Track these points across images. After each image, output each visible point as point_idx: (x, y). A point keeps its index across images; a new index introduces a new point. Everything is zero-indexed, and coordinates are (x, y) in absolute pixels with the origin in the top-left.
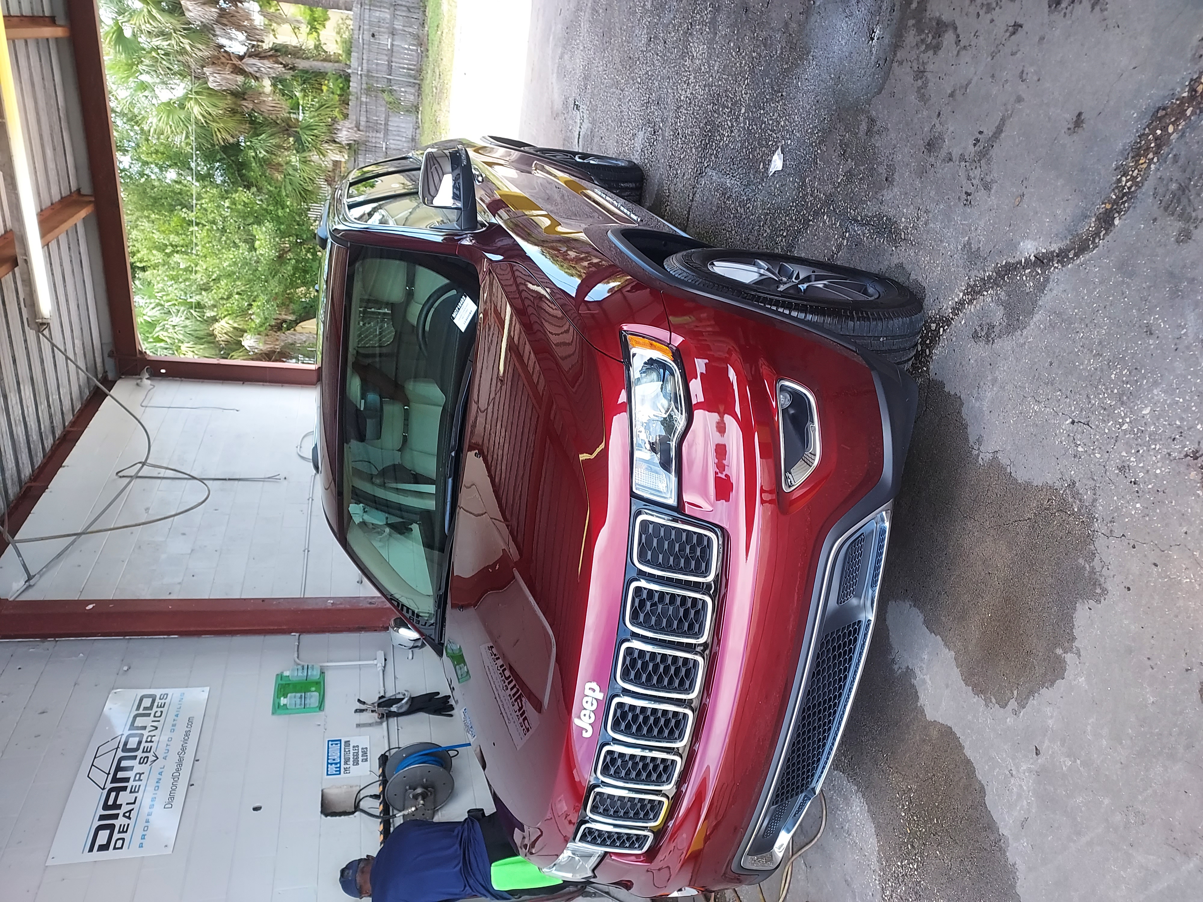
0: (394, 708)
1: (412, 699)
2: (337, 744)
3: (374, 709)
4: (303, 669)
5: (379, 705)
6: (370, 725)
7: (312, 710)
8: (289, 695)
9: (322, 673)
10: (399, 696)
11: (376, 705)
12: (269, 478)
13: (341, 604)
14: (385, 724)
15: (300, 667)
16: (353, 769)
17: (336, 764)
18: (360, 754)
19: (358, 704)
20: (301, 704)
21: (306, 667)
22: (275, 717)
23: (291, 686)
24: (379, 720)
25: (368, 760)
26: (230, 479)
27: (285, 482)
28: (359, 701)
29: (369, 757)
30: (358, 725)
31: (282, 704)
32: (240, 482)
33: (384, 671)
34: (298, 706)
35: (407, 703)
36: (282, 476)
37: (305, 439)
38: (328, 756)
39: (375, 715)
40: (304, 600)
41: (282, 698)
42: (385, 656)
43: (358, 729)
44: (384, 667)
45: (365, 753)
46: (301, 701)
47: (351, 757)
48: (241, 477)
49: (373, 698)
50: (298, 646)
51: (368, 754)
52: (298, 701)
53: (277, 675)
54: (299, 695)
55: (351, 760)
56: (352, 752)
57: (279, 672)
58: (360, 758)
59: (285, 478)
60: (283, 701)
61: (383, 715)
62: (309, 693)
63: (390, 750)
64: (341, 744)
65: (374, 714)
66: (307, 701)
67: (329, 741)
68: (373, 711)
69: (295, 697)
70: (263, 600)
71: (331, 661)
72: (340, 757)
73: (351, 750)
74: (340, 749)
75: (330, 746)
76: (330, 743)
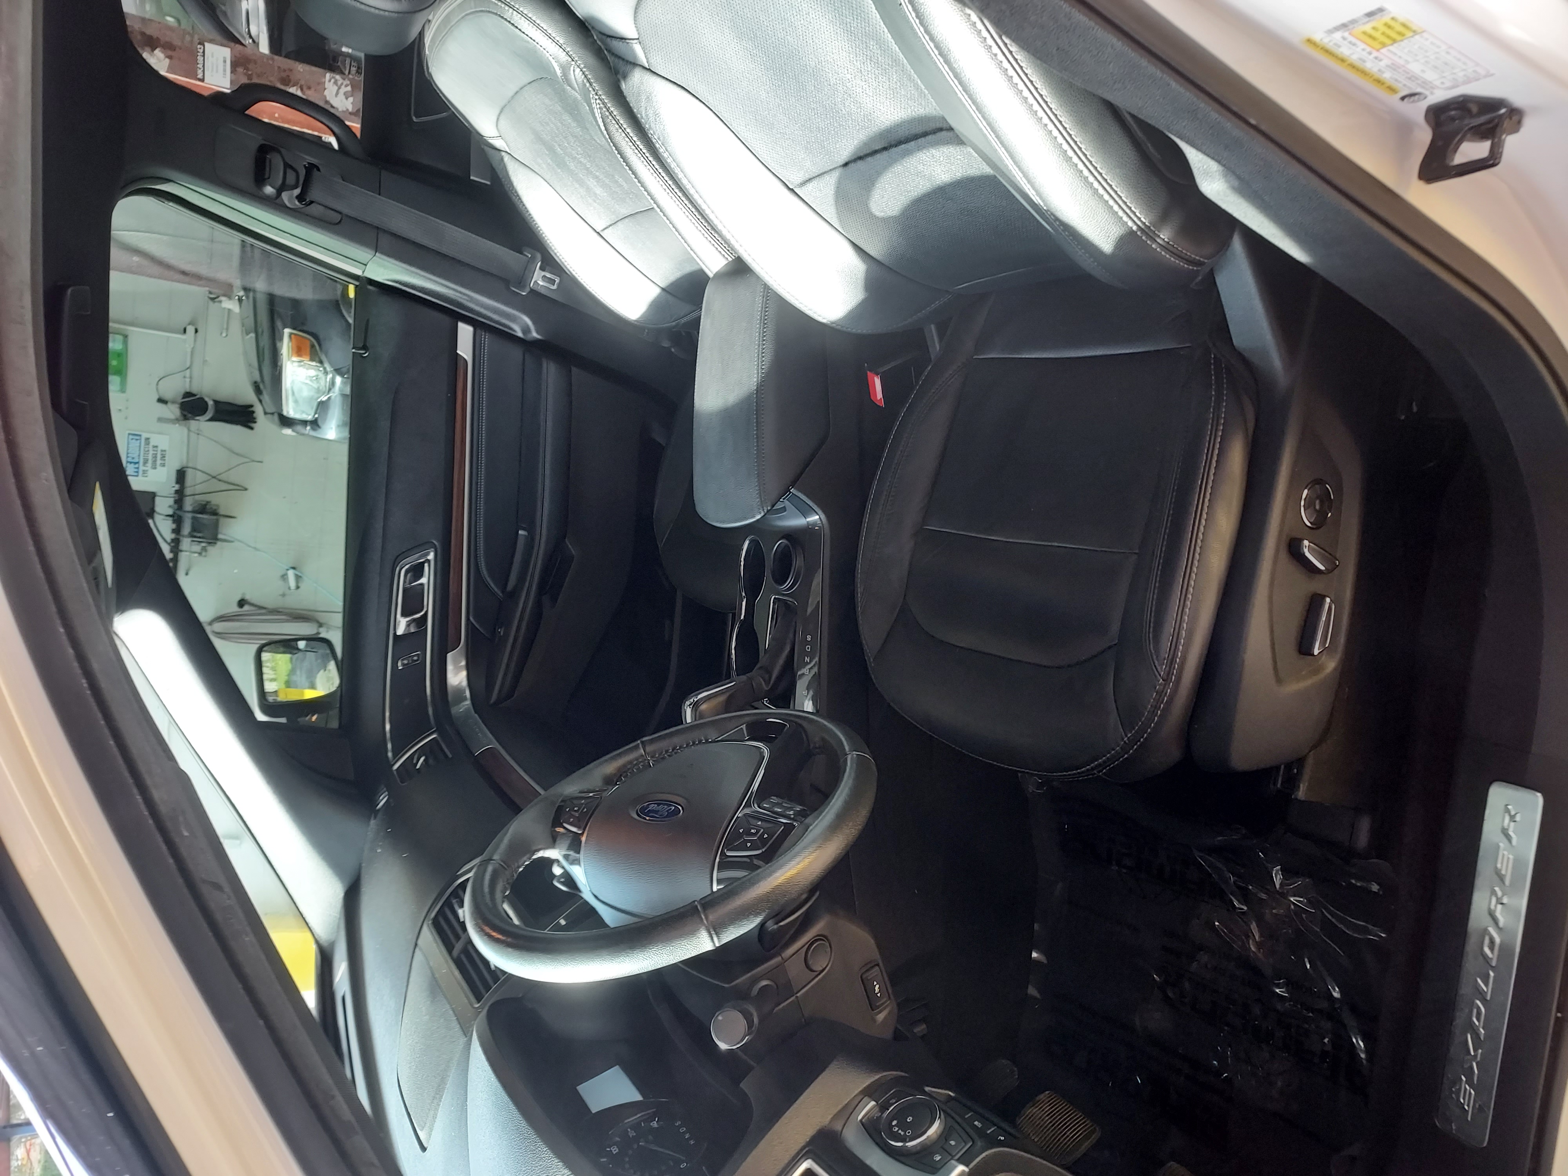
2: (137, 440)
6: (171, 422)
9: (125, 342)
16: (151, 472)
17: (136, 463)
18: (159, 456)
24: (181, 419)
25: (166, 464)
28: (161, 399)
29: (167, 462)
30: (160, 418)
33: (192, 352)
38: (128, 453)
43: (159, 425)
45: (163, 457)
47: (150, 457)
49: (176, 394)
51: (166, 458)
55: (150, 462)
56: (151, 452)
58: (159, 462)
64: (140, 439)
67: (129, 434)
71: (136, 325)
72: (139, 456)
73: (151, 449)
74: (140, 446)
75: (130, 440)
76: (131, 437)
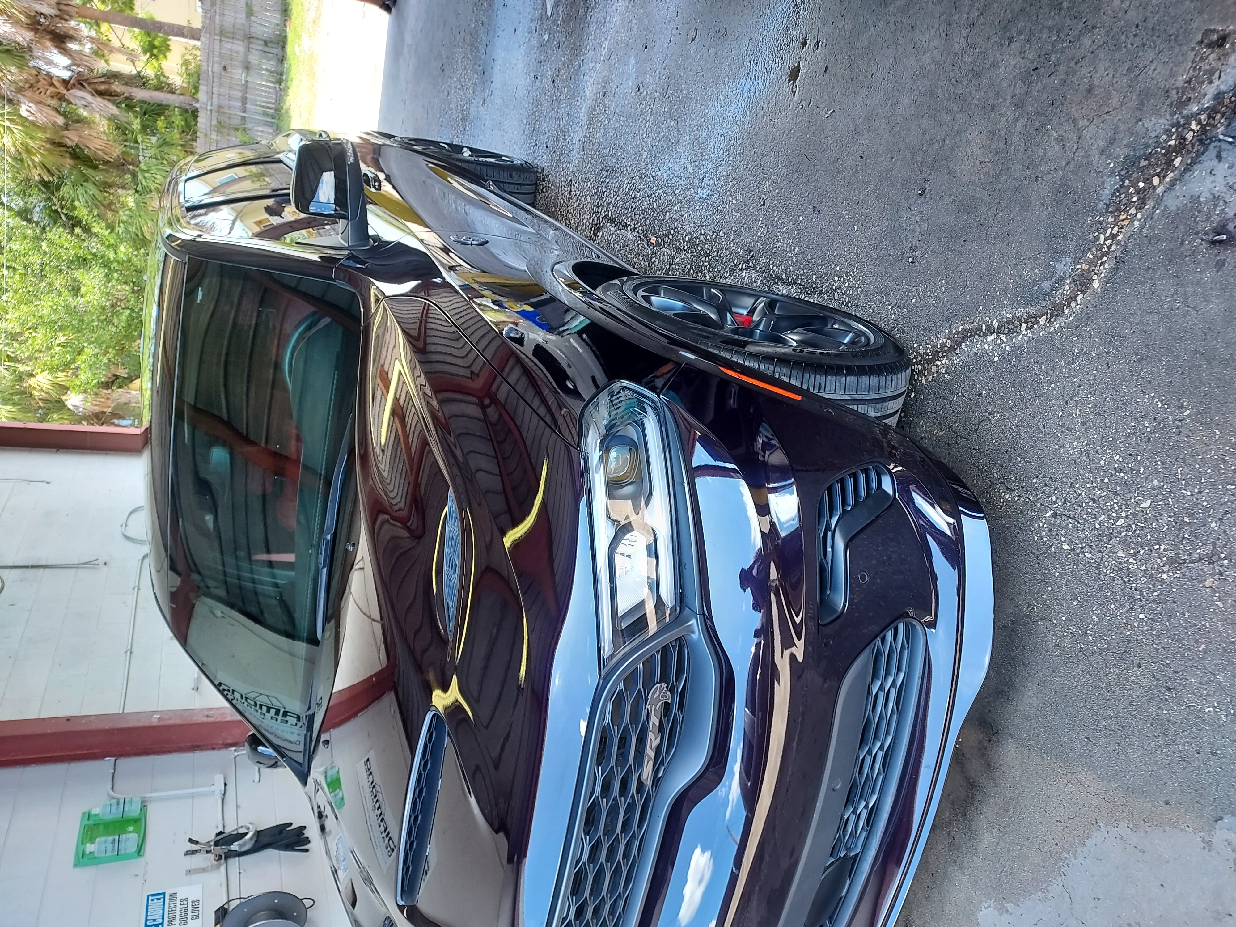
0: (235, 847)
1: (258, 833)
2: (159, 899)
3: (209, 849)
4: (118, 804)
5: (217, 844)
6: (204, 870)
7: (129, 857)
8: (98, 840)
9: (144, 806)
10: (242, 831)
11: (212, 843)
12: (84, 564)
13: (170, 719)
14: (223, 868)
15: (114, 802)
17: (157, 925)
18: (190, 909)
19: (189, 844)
20: (113, 850)
21: (122, 801)
22: (78, 870)
23: (101, 827)
24: (216, 863)
25: (200, 916)
26: (33, 567)
27: (105, 569)
28: (191, 840)
29: (200, 912)
30: (189, 872)
31: (87, 852)
32: (47, 571)
33: (223, 800)
34: (109, 854)
35: (251, 839)
36: (101, 561)
37: (133, 516)
38: (147, 916)
39: (211, 856)
40: (122, 716)
41: (88, 845)
42: (225, 779)
43: (189, 877)
44: (224, 794)
45: (196, 908)
46: (114, 847)
47: (178, 913)
48: (49, 563)
49: (208, 835)
50: (114, 774)
51: (200, 909)
52: (110, 846)
53: (83, 813)
54: (110, 839)
55: (178, 918)
56: (179, 907)
57: (86, 810)
58: (189, 917)
59: (105, 564)
60: (90, 848)
61: (221, 856)
62: (124, 836)
63: (229, 901)
64: (164, 898)
65: (209, 855)
66: (122, 846)
67: (148, 896)
68: (208, 852)
69: (105, 842)
70: (68, 719)
71: (156, 791)
72: (163, 916)
73: (178, 905)
74: (164, 905)
75: (150, 902)
76: (150, 898)
